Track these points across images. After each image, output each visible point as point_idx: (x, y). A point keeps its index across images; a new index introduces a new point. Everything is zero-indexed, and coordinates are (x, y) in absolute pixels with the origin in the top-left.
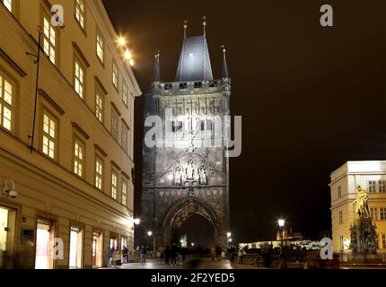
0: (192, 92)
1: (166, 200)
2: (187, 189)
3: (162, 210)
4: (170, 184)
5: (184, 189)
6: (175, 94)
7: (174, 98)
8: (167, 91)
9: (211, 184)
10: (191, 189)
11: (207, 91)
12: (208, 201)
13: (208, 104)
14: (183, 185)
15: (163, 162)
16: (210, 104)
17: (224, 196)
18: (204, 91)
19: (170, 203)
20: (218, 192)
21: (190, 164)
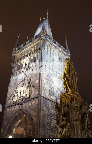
2: (19, 105)
4: (12, 104)
6: (21, 50)
8: (18, 51)
9: (32, 97)
10: (21, 104)
11: (34, 42)
12: (29, 111)
13: (35, 49)
14: (18, 102)
15: (11, 90)
16: (36, 48)
17: (38, 104)
18: (33, 43)
19: (10, 116)
20: (35, 102)
21: (23, 87)
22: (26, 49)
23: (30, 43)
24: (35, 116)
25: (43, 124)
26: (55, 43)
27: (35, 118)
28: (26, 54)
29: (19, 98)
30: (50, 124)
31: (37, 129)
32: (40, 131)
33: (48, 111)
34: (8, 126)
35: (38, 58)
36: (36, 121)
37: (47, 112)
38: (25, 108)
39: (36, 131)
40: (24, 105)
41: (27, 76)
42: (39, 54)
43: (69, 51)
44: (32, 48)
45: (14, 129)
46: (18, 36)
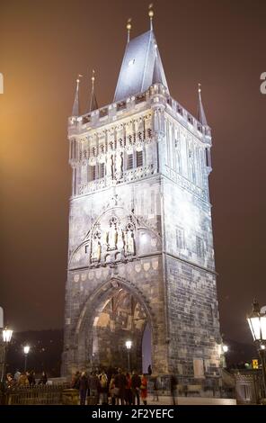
0: (115, 118)
1: (82, 288)
2: (108, 267)
3: (77, 306)
4: (86, 263)
5: (105, 266)
6: (94, 127)
7: (94, 132)
8: (85, 126)
9: (141, 252)
10: (114, 265)
11: (133, 111)
12: (137, 284)
13: (137, 129)
14: (103, 260)
15: (79, 230)
16: (139, 128)
17: (160, 270)
18: (129, 113)
19: (86, 291)
20: (151, 265)
21: (113, 226)
22: (107, 127)
23: (121, 112)
24: (154, 296)
25: (172, 311)
26: (179, 111)
27: (154, 301)
28: (111, 139)
29: (104, 253)
30: (182, 309)
31: (161, 322)
32: (169, 325)
33: (179, 283)
34: (84, 312)
35: (147, 156)
36: (158, 307)
37: (176, 287)
38: (124, 276)
39: (160, 326)
40: (121, 268)
41: (120, 199)
42: (151, 148)
43: (208, 128)
44: (127, 127)
45: (97, 319)
46: (78, 81)
